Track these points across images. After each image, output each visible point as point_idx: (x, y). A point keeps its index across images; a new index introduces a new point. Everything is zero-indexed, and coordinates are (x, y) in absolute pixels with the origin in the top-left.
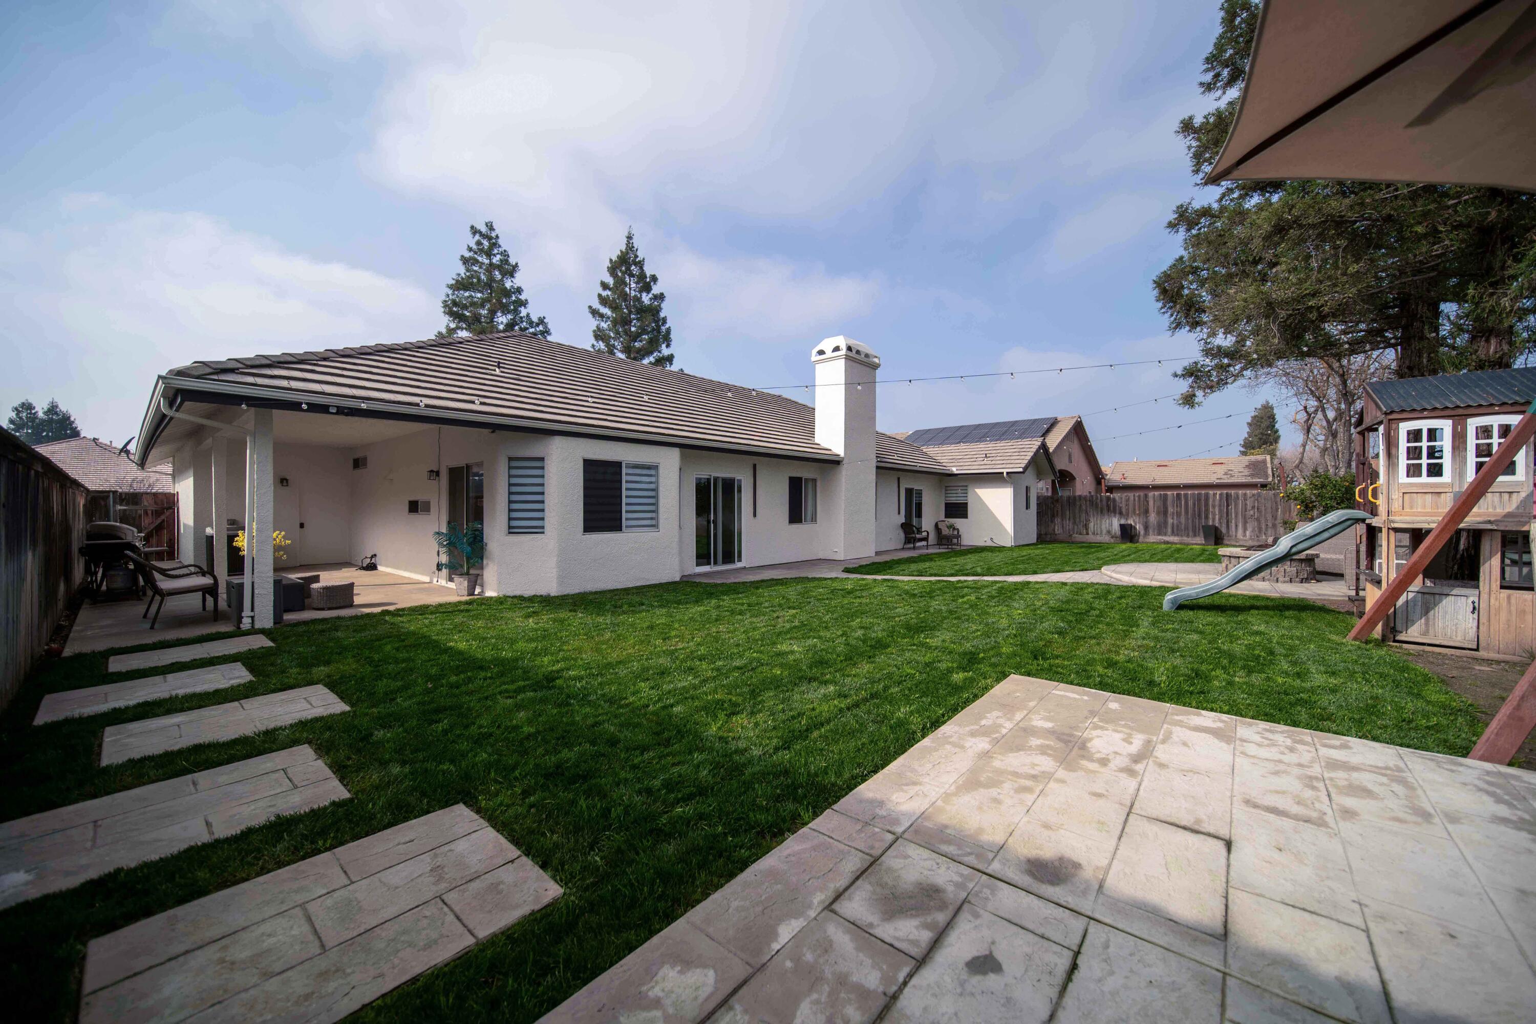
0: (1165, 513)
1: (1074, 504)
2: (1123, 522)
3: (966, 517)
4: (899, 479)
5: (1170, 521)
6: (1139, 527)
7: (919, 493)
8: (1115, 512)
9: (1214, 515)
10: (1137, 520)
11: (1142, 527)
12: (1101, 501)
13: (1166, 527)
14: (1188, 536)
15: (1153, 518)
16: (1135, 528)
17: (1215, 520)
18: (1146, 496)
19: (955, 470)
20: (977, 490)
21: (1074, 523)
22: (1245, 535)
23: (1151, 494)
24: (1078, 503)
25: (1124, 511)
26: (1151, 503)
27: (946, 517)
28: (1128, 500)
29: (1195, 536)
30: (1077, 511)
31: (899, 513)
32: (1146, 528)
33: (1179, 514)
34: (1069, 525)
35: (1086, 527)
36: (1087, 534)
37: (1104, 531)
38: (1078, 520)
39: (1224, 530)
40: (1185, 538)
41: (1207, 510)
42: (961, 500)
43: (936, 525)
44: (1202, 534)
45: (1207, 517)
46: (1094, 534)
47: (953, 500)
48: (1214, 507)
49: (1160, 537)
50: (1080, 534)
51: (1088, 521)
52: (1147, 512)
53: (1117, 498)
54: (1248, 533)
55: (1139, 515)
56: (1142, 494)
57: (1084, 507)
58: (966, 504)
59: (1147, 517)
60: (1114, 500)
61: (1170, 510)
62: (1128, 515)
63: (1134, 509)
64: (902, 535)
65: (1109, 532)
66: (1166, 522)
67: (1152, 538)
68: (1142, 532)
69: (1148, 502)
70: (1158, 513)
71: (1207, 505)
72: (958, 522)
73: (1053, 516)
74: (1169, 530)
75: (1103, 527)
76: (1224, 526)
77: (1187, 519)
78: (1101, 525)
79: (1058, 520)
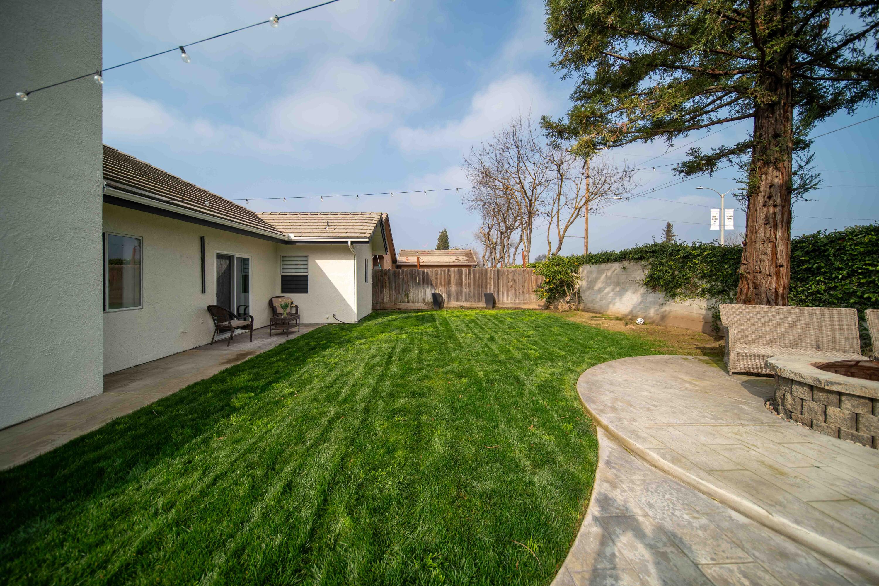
0: (461, 284)
1: (399, 278)
2: (433, 292)
3: (306, 292)
4: (202, 239)
5: (464, 290)
6: (444, 296)
7: (245, 262)
8: (428, 284)
9: (491, 286)
10: (443, 290)
11: (446, 296)
12: (418, 274)
13: (461, 295)
14: (475, 301)
15: (453, 288)
16: (441, 296)
17: (491, 289)
18: (449, 271)
19: (292, 237)
20: (318, 262)
21: (399, 293)
22: (508, 300)
23: (452, 269)
24: (401, 276)
25: (434, 282)
26: (452, 276)
27: (283, 292)
28: (437, 274)
29: (479, 301)
30: (401, 283)
31: (203, 291)
32: (449, 296)
33: (469, 285)
34: (394, 294)
35: (407, 295)
36: (408, 302)
37: (421, 300)
38: (401, 291)
39: (496, 297)
40: (473, 303)
41: (486, 282)
42: (300, 272)
43: (271, 302)
44: (484, 300)
45: (486, 288)
46: (413, 302)
47: (292, 271)
48: (490, 280)
49: (457, 303)
50: (403, 302)
51: (409, 291)
52: (449, 283)
53: (429, 273)
54: (509, 298)
55: (444, 285)
56: (446, 269)
57: (406, 280)
58: (307, 276)
59: (449, 287)
60: (427, 274)
61: (464, 282)
62: (436, 286)
63: (441, 281)
64: (211, 324)
65: (424, 300)
66: (461, 291)
67: (454, 304)
68: (446, 300)
69: (450, 275)
70: (457, 284)
71: (486, 278)
72: (296, 298)
73: (382, 287)
74: (464, 297)
75: (420, 296)
76: (496, 293)
77: (474, 289)
78: (418, 295)
79: (386, 291)
